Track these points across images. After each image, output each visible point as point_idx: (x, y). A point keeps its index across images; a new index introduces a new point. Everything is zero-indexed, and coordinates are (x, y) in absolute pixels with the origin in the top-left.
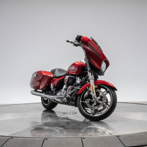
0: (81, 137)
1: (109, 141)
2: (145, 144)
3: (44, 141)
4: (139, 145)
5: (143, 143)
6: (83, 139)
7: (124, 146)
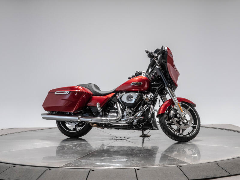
0: (135, 168)
1: (169, 172)
2: (213, 177)
3: (89, 173)
4: (206, 178)
5: (210, 175)
6: (137, 170)
7: (188, 179)
